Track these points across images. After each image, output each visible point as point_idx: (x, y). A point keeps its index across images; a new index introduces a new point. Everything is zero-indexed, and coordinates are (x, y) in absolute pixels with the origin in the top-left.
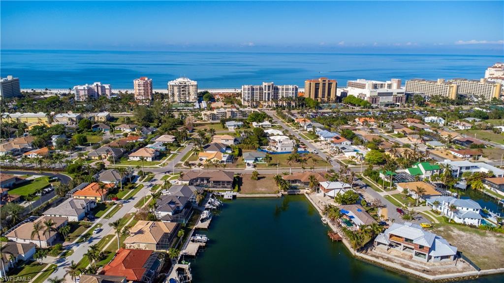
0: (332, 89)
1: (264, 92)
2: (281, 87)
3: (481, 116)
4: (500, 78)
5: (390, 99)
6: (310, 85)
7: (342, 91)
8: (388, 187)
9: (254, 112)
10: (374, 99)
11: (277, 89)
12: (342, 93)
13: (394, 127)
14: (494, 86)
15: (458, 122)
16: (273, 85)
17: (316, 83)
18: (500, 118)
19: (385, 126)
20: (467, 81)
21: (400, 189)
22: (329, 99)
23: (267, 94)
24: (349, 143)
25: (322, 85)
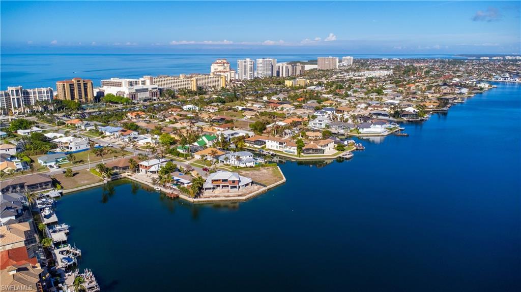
0: (88, 89)
1: (11, 97)
2: (32, 91)
3: (220, 101)
4: (222, 72)
5: (147, 95)
6: (64, 86)
7: (98, 91)
8: (188, 158)
9: (12, 119)
10: (133, 96)
11: (28, 93)
12: (97, 92)
13: (165, 116)
14: (221, 78)
15: (209, 107)
16: (21, 89)
17: (70, 84)
18: (233, 101)
19: (156, 117)
20: (200, 76)
21: (197, 157)
22: (87, 99)
23: (16, 100)
24: (136, 133)
25: (77, 86)
